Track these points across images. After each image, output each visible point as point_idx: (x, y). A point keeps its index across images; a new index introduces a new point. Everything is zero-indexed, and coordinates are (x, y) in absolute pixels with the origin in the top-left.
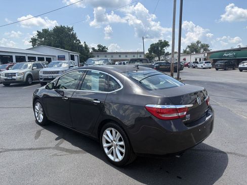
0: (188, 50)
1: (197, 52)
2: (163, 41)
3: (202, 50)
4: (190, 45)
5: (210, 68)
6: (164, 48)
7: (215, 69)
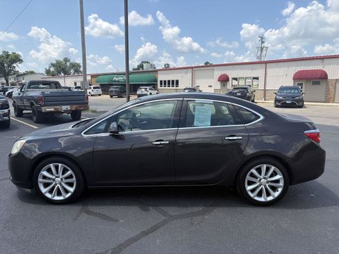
0: (52, 69)
1: (67, 73)
2: (10, 53)
3: (72, 71)
4: (54, 62)
5: (100, 95)
6: (15, 65)
7: (109, 96)
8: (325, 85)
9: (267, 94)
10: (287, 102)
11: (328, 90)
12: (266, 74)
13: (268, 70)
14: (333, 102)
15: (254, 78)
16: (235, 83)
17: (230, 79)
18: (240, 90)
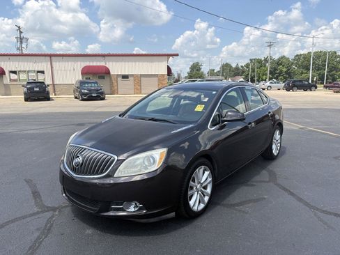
8: (109, 79)
9: (57, 89)
10: (93, 95)
11: (112, 84)
12: (52, 67)
13: (54, 64)
14: (117, 94)
15: (38, 72)
16: (14, 76)
17: (7, 73)
18: (38, 84)
